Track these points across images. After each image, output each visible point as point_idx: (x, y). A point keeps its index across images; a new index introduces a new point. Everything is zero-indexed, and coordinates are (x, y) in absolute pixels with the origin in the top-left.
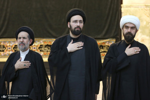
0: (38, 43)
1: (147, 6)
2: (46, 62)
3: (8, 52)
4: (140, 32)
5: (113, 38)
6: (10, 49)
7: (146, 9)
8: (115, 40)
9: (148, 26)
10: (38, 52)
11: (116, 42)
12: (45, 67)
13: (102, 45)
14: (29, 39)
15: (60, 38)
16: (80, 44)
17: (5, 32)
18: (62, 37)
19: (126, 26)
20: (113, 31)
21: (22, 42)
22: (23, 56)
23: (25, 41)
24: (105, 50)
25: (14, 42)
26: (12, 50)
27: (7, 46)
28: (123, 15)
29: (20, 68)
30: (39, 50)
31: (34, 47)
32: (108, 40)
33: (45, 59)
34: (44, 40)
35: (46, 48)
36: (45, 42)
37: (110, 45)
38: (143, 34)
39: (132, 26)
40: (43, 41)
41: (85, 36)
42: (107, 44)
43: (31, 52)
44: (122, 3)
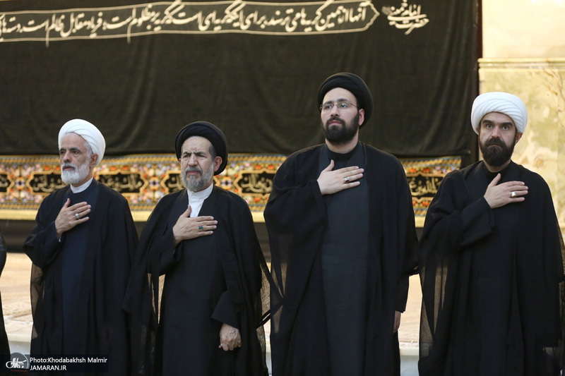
0: (237, 168)
1: (551, 64)
2: (259, 224)
3: (150, 194)
4: (533, 139)
5: (454, 154)
6: (157, 187)
7: (549, 71)
8: (459, 162)
9: (555, 120)
10: (239, 192)
11: (463, 166)
12: (259, 237)
13: (423, 175)
14: (214, 158)
15: (300, 155)
16: (354, 173)
17: (141, 137)
18: (305, 150)
19: (486, 122)
20: (455, 136)
21: (194, 166)
22: (196, 203)
23: (202, 162)
24: (430, 190)
25: (168, 164)
26: (162, 189)
27: (147, 178)
28: (483, 87)
29: (188, 235)
30: (240, 190)
31: (224, 180)
32: (440, 161)
33: (258, 216)
34: (255, 159)
35: (260, 184)
36: (256, 165)
37: (444, 176)
38: (542, 145)
39: (503, 120)
40: (252, 164)
41: (369, 150)
42: (436, 173)
43: (217, 191)
44: (481, 56)
